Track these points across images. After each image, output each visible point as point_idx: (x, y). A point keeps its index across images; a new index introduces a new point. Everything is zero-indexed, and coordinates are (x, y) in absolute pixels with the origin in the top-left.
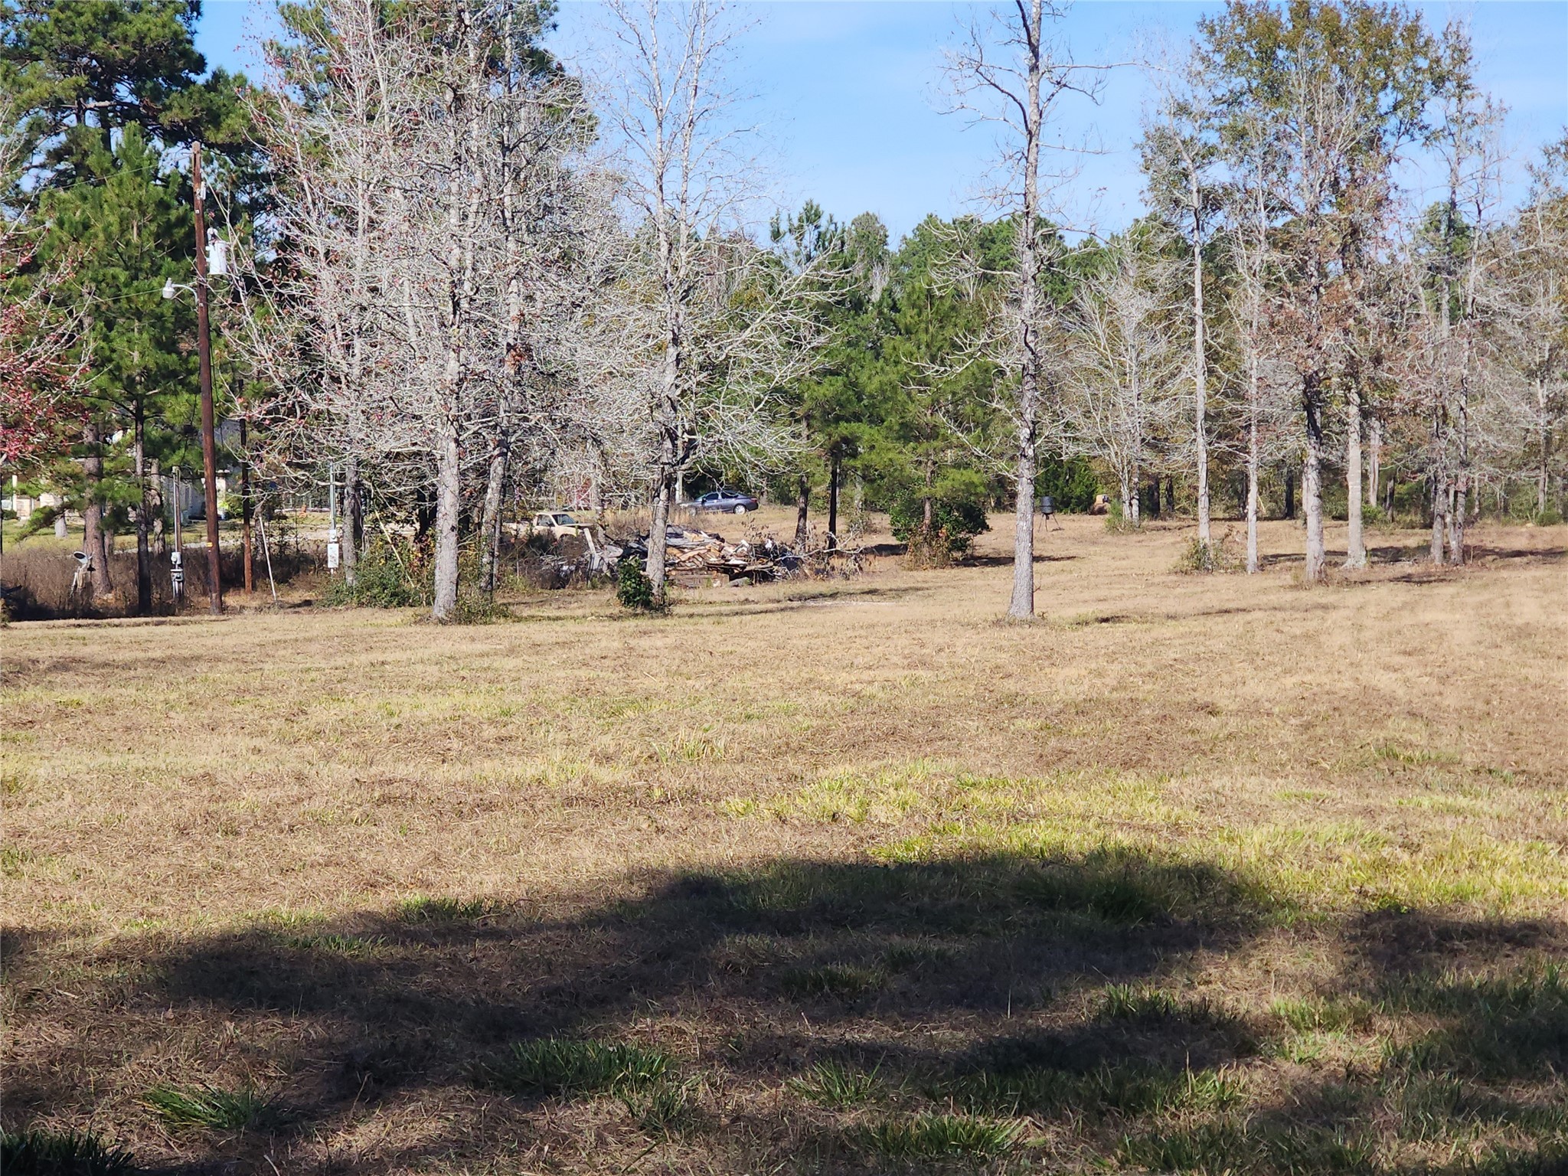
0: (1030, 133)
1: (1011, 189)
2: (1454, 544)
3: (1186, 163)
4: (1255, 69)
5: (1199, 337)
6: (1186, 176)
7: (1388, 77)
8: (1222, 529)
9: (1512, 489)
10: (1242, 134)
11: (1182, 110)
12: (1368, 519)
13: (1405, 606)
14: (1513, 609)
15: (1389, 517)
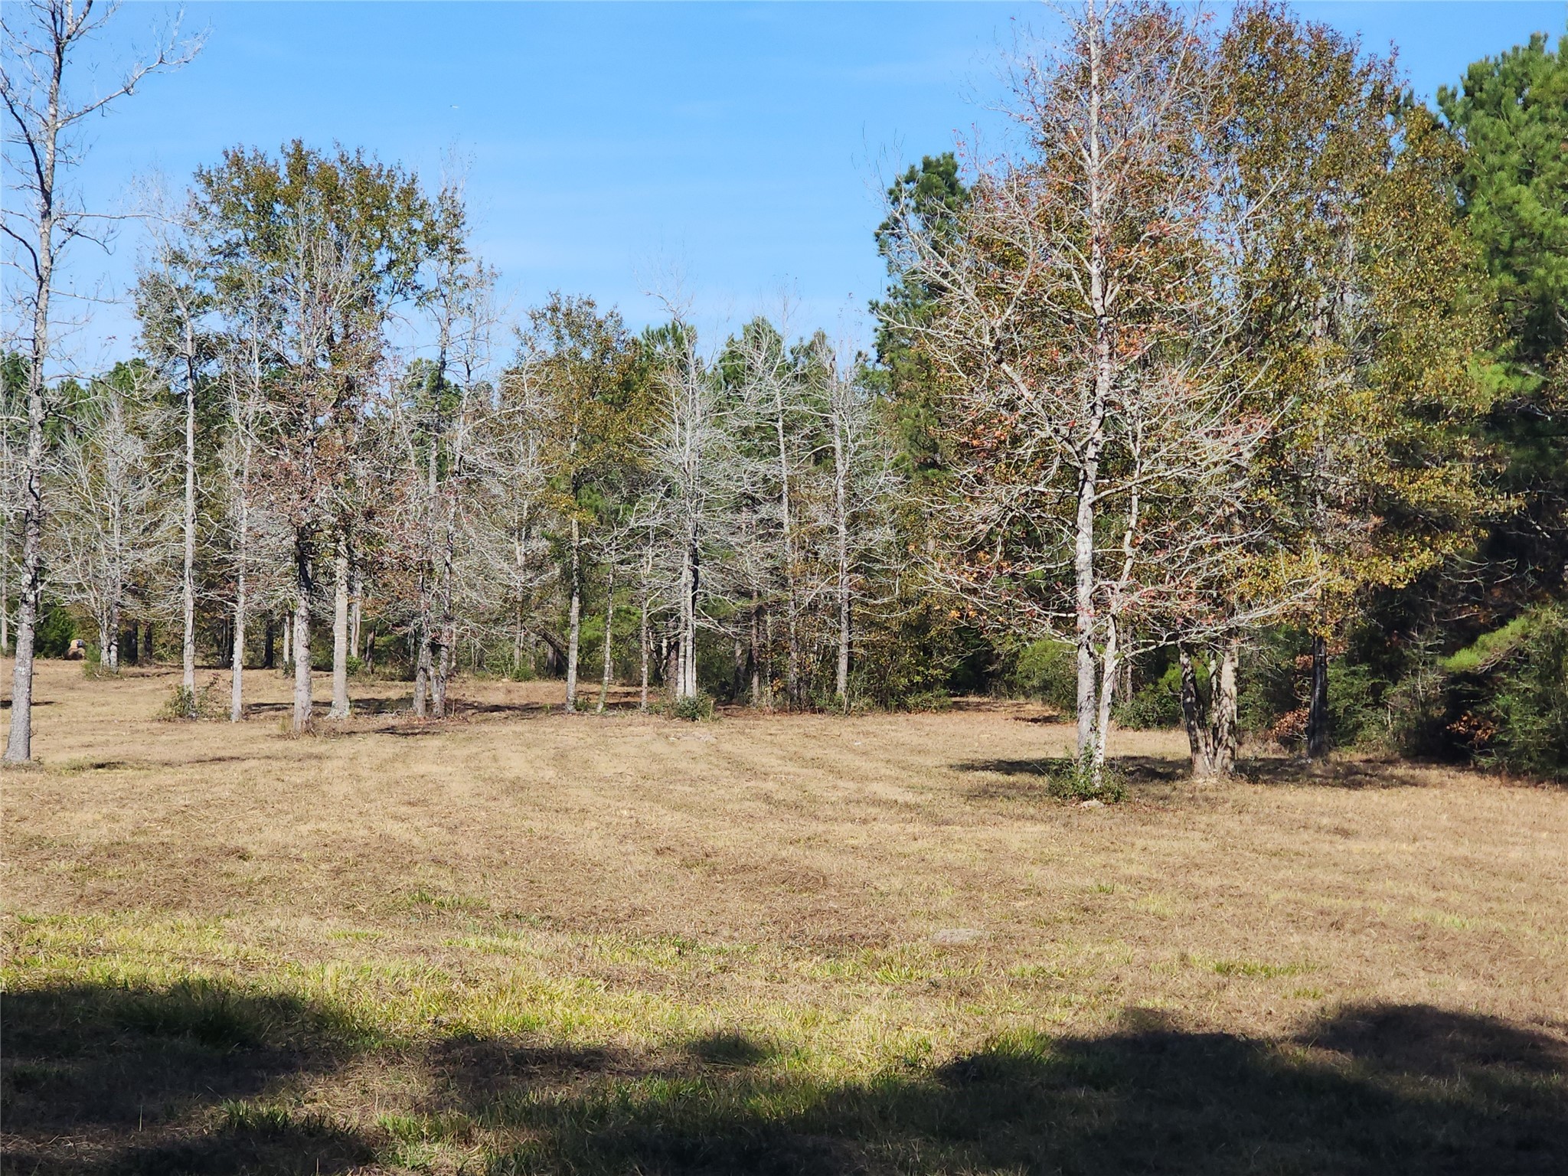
0: (40, 278)
1: (20, 334)
2: (436, 697)
3: (181, 312)
4: (252, 222)
5: (189, 485)
6: (181, 325)
7: (383, 237)
8: (207, 676)
9: (490, 644)
10: (239, 286)
11: (178, 258)
12: (351, 670)
13: (395, 758)
14: (502, 763)
15: (368, 669)
